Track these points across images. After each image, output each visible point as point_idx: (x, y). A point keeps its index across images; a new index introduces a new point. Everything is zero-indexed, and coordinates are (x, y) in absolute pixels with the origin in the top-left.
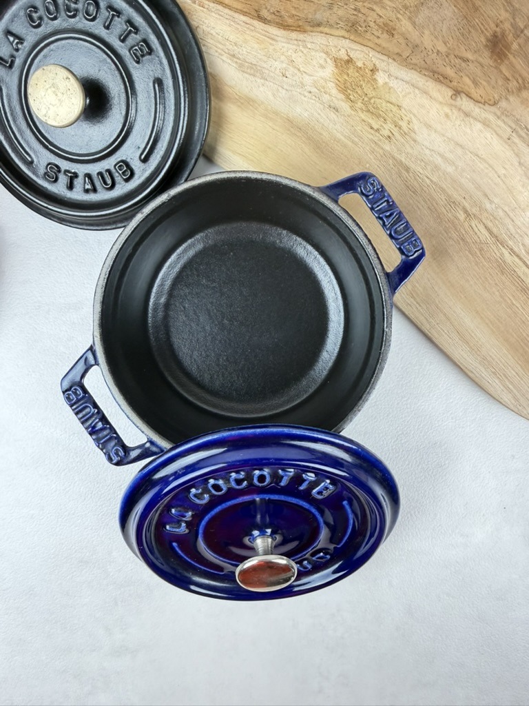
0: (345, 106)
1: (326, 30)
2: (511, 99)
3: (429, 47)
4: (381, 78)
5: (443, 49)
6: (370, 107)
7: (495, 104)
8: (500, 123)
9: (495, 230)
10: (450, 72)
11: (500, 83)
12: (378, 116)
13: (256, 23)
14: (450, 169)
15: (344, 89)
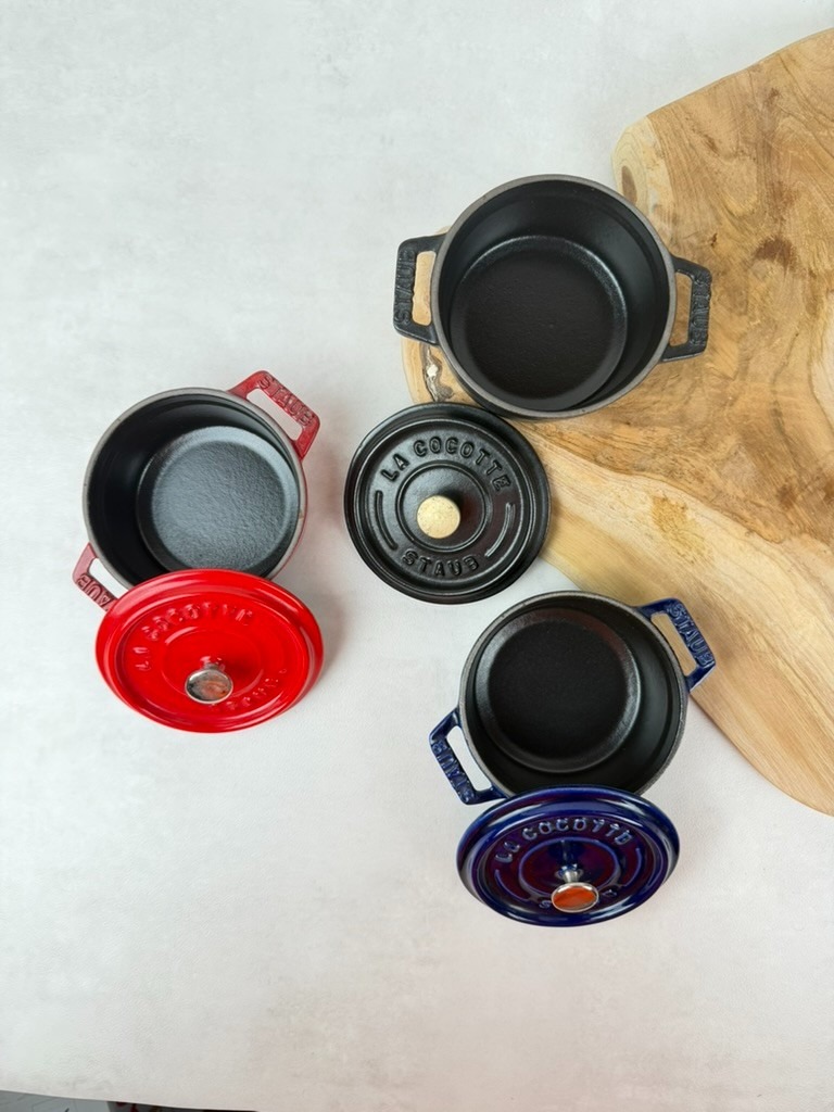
0: (658, 535)
1: (649, 474)
2: (794, 539)
3: (731, 494)
4: (690, 515)
5: (742, 496)
6: (679, 537)
7: (780, 542)
8: (783, 558)
9: (772, 643)
10: (745, 514)
11: (786, 526)
12: (685, 544)
13: (593, 465)
14: (740, 591)
15: (659, 522)
